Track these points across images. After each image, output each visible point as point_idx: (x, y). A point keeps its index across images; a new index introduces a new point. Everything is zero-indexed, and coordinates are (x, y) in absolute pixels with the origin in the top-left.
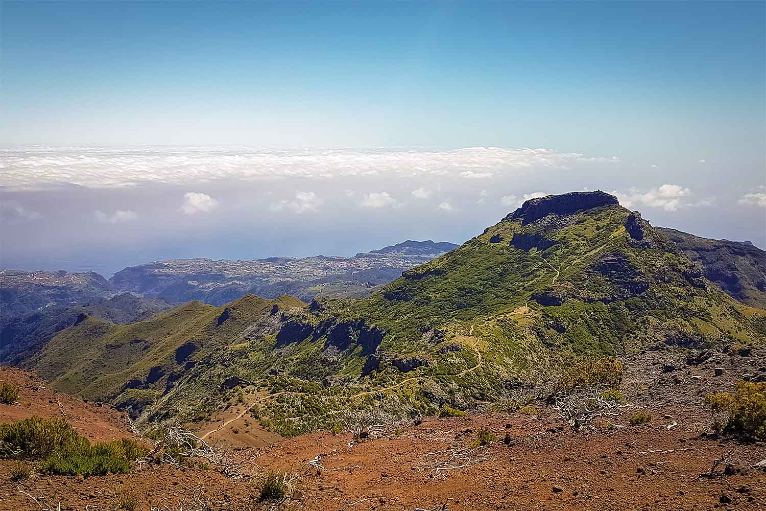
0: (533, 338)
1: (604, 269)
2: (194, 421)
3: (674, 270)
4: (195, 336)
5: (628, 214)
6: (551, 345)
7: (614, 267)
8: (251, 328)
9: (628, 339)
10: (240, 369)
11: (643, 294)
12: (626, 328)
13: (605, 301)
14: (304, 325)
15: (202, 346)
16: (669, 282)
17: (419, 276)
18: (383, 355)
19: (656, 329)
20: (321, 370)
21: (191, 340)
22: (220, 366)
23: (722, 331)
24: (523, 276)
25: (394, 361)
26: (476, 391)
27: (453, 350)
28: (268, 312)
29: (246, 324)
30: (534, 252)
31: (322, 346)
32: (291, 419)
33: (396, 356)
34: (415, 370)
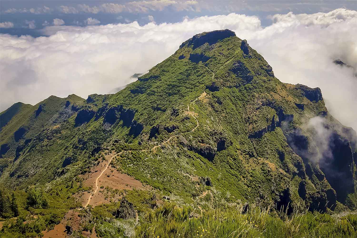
0: (210, 109)
1: (234, 71)
2: (82, 173)
3: (262, 69)
4: (24, 123)
5: (241, 41)
6: (217, 111)
7: (239, 69)
8: (56, 116)
9: (247, 105)
10: (58, 140)
11: (251, 82)
12: (246, 99)
13: (237, 87)
14: (90, 111)
15: (29, 129)
16: (260, 75)
17: (147, 80)
18: (159, 125)
19: (258, 99)
20: (103, 136)
21: (23, 126)
22: (46, 140)
23: (282, 97)
24: (198, 76)
25: (165, 128)
26: (200, 139)
27: (187, 119)
28: (64, 105)
29: (52, 114)
30: (201, 63)
31: (102, 122)
32: (129, 165)
33: (165, 125)
34: (174, 131)
